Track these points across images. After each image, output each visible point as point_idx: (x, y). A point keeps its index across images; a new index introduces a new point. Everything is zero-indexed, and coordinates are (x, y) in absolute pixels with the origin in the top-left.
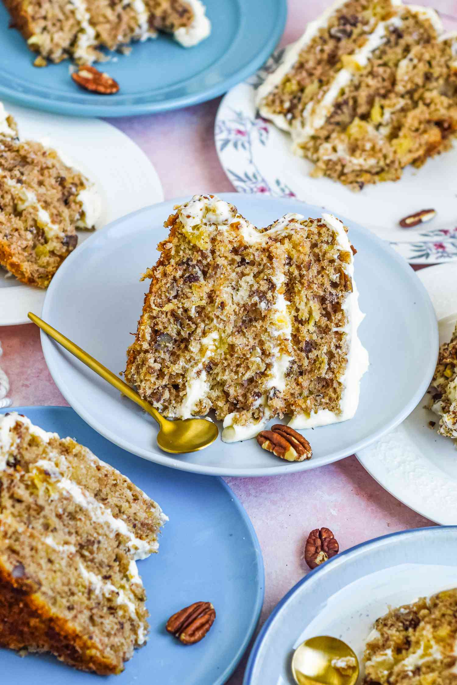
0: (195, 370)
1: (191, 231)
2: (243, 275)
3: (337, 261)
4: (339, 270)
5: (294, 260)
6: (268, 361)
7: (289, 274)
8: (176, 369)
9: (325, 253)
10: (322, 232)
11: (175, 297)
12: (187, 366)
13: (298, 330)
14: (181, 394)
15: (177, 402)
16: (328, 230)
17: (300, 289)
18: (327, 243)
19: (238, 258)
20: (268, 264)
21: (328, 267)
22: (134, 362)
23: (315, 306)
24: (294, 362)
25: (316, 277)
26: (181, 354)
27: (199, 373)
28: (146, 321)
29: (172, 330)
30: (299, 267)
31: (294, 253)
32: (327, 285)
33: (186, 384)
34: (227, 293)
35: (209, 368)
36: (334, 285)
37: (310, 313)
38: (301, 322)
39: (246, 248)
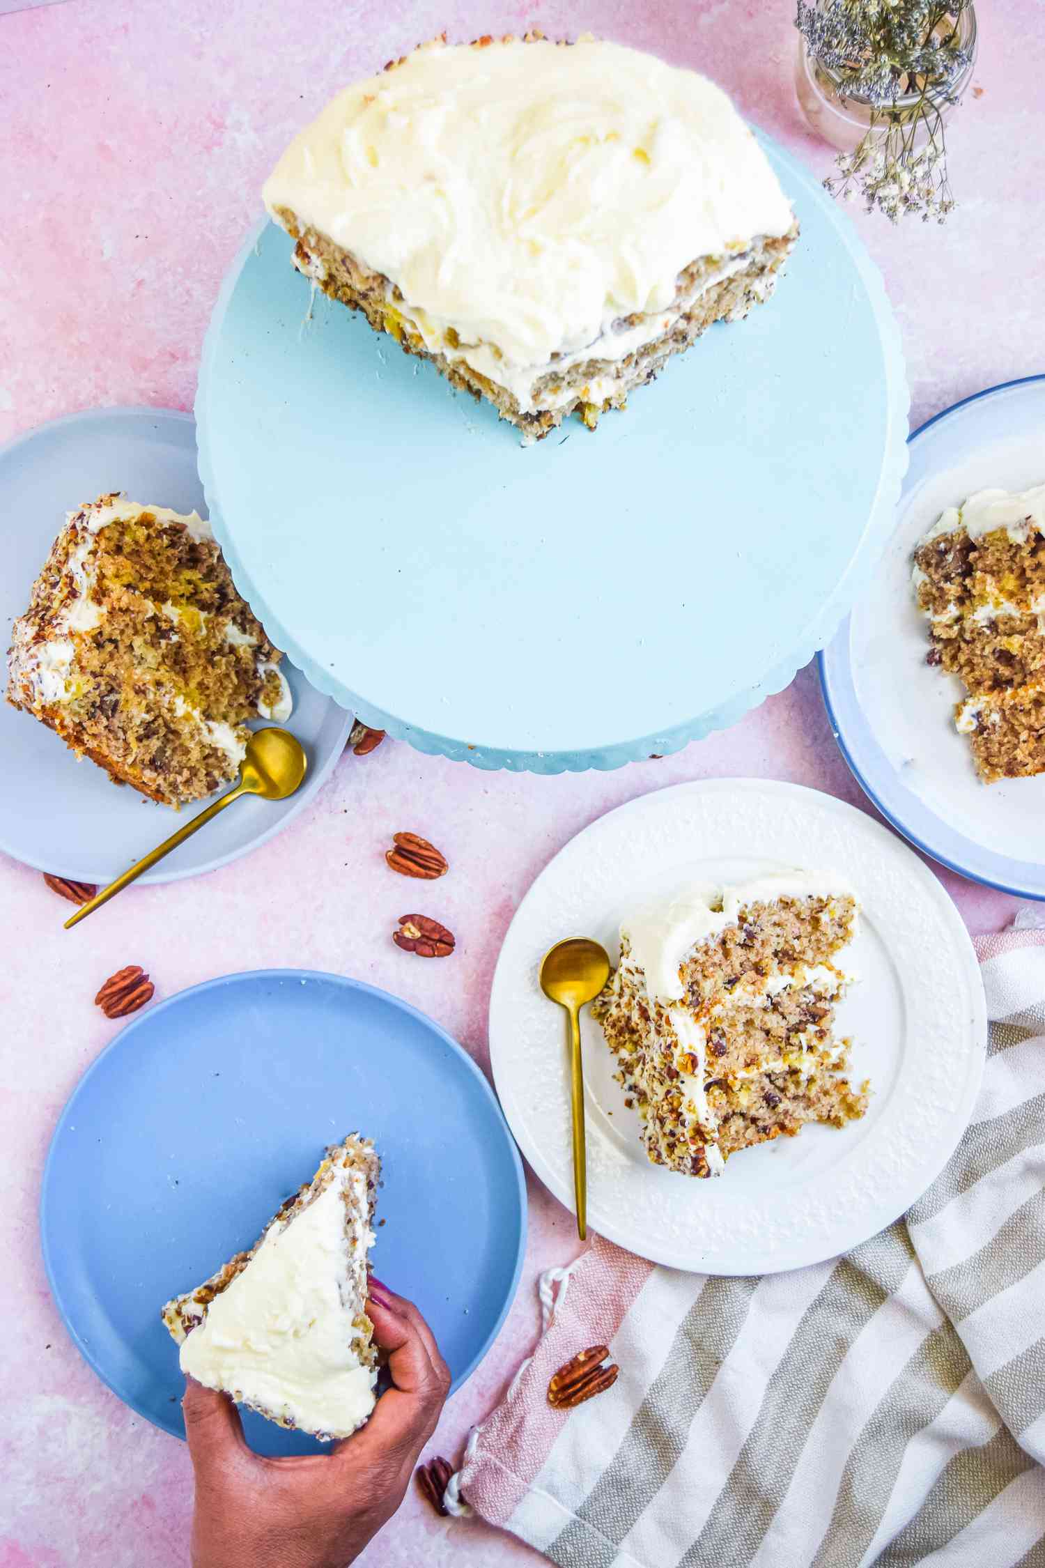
0: (205, 732)
1: (70, 694)
2: (131, 647)
3: (151, 531)
4: (161, 532)
5: (133, 582)
6: (227, 650)
7: (146, 594)
8: (195, 755)
9: (136, 543)
10: (107, 536)
11: (125, 732)
12: (197, 740)
13: (198, 601)
14: (220, 754)
15: (225, 760)
16: (108, 527)
17: (164, 585)
18: (122, 534)
19: (110, 647)
20: (133, 616)
21: (153, 545)
22: (163, 794)
23: (188, 574)
24: (234, 619)
25: (157, 562)
26: (181, 741)
27: (210, 731)
28: (135, 772)
29: (155, 743)
30: (142, 579)
31: (126, 580)
32: (170, 552)
33: (213, 746)
34: (143, 673)
35: (207, 716)
36: (172, 545)
37: (189, 582)
38: (193, 595)
39: (100, 633)
